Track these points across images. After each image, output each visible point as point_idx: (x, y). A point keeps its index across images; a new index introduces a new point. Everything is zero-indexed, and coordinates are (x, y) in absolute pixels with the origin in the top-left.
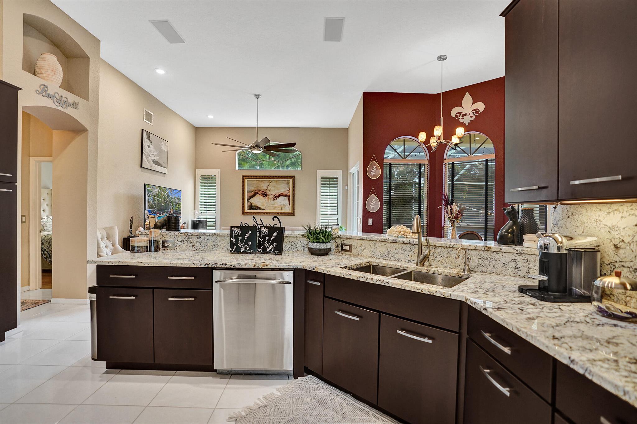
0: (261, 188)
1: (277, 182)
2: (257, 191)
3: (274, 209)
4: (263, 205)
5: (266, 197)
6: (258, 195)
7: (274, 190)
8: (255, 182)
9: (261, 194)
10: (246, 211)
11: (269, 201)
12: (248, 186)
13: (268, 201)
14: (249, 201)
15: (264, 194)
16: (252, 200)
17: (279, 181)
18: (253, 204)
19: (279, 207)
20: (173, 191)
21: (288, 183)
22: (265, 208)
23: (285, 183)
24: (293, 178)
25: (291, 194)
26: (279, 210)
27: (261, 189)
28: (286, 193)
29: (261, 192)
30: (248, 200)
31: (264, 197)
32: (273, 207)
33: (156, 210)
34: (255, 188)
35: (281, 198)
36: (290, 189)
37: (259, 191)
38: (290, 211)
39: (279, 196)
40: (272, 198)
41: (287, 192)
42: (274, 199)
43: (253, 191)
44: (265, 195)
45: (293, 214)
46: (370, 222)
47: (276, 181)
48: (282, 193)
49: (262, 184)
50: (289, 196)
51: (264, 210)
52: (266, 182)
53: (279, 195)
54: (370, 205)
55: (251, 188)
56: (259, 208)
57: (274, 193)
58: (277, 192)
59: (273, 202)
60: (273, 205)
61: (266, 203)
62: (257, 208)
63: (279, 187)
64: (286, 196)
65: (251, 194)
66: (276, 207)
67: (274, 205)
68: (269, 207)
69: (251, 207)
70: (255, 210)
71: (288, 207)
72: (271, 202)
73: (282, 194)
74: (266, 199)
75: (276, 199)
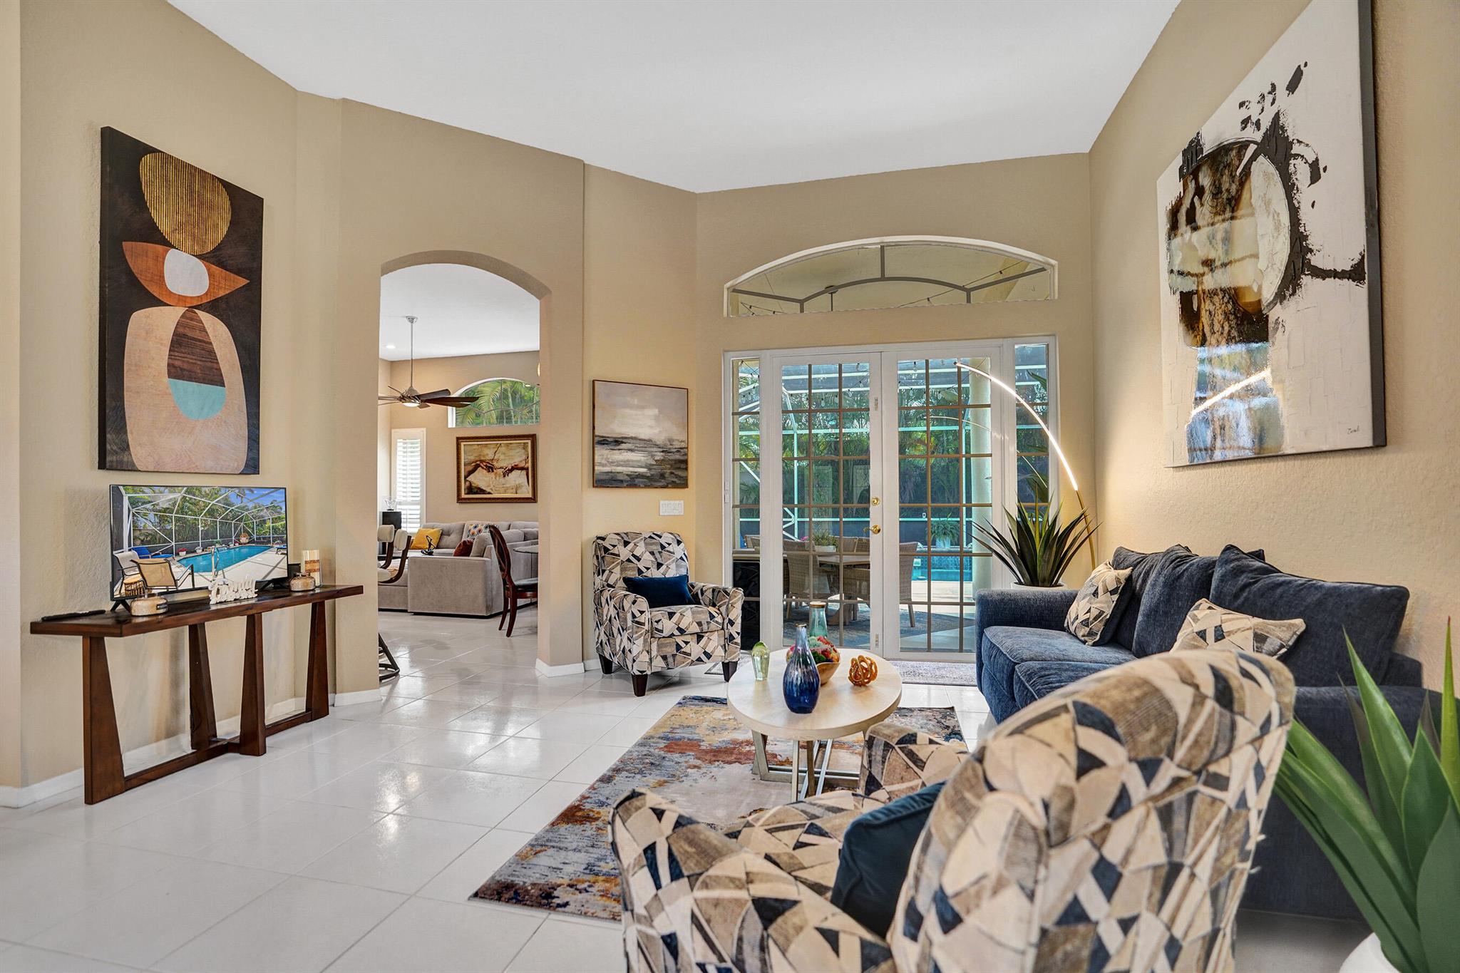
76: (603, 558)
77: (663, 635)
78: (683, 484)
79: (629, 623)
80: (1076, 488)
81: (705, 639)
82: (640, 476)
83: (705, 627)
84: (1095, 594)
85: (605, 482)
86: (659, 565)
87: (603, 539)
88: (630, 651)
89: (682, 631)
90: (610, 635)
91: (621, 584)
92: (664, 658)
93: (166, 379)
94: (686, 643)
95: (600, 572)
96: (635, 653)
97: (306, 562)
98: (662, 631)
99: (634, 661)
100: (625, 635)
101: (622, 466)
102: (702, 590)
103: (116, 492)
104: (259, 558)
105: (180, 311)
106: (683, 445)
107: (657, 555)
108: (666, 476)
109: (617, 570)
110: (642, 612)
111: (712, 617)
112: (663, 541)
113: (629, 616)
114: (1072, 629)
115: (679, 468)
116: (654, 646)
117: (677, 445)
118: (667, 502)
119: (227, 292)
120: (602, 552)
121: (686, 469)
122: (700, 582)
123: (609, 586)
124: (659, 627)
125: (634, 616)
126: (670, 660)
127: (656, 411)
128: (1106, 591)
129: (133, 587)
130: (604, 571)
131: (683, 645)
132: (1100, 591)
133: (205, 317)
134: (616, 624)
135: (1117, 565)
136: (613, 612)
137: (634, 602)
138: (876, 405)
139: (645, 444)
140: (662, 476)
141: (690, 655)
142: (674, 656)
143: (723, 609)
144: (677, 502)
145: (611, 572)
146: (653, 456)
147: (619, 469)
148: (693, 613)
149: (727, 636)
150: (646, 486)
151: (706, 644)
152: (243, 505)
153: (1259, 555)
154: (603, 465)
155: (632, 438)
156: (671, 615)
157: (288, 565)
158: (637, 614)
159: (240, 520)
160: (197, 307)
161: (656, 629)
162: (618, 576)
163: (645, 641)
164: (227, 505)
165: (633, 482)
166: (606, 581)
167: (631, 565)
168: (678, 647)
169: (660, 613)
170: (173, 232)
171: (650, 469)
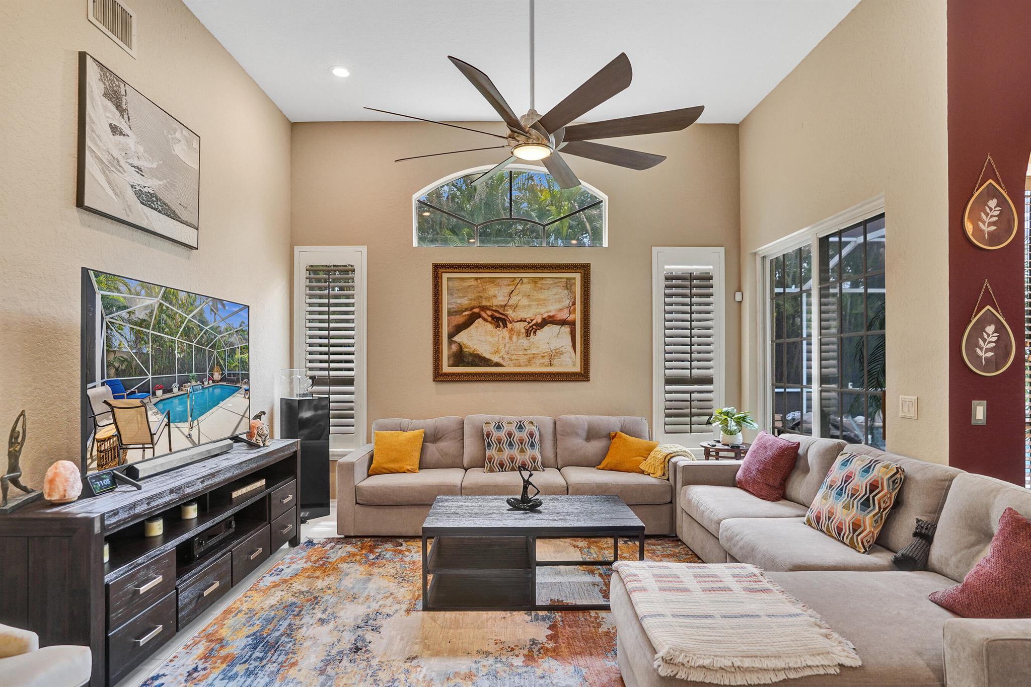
0: (488, 299)
1: (535, 283)
2: (476, 310)
3: (529, 362)
4: (497, 352)
5: (505, 326)
6: (480, 320)
7: (529, 306)
8: (473, 283)
9: (490, 319)
10: (446, 369)
11: (515, 338)
12: (452, 295)
13: (511, 338)
14: (456, 338)
15: (498, 319)
16: (461, 338)
17: (543, 278)
18: (465, 350)
19: (543, 357)
20: (220, 306)
21: (569, 285)
22: (501, 361)
23: (561, 284)
24: (584, 270)
25: (578, 317)
26: (542, 365)
27: (488, 304)
28: (564, 315)
29: (489, 313)
30: (451, 336)
31: (498, 326)
32: (526, 357)
33: (150, 377)
34: (471, 300)
35: (550, 331)
36: (574, 304)
37: (484, 308)
38: (577, 369)
39: (545, 322)
40: (523, 331)
41: (566, 311)
42: (528, 334)
43: (466, 310)
44: (500, 320)
45: (583, 376)
46: (980, 412)
47: (535, 281)
48: (551, 314)
49: (492, 290)
50: (572, 324)
51: (498, 365)
52: (506, 282)
53: (544, 319)
54: (978, 350)
55: (459, 301)
56: (486, 362)
57: (527, 314)
58: (535, 313)
59: (524, 342)
60: (526, 350)
61: (505, 345)
62: (477, 360)
63: (542, 296)
64: (563, 323)
65: (459, 319)
66: (534, 356)
67: (529, 352)
68: (513, 357)
69: (460, 358)
70: (472, 366)
71: (571, 358)
72: (520, 341)
73: (553, 316)
74: (504, 333)
75: (535, 332)
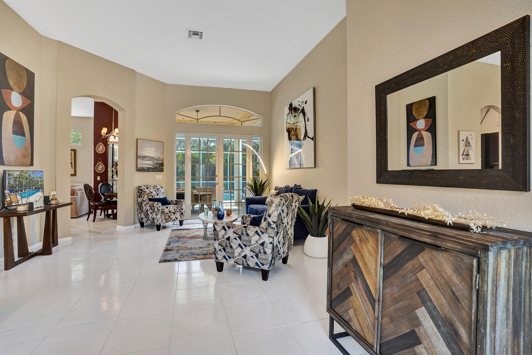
76: (141, 193)
77: (165, 213)
78: (162, 170)
79: (156, 210)
80: (266, 173)
81: (176, 214)
82: (150, 168)
83: (176, 210)
84: (272, 196)
85: (140, 170)
86: (158, 195)
87: (141, 187)
88: (156, 218)
89: (170, 212)
90: (147, 215)
91: (147, 200)
92: (166, 219)
93: (12, 135)
94: (171, 215)
95: (140, 197)
96: (158, 219)
97: (52, 195)
98: (165, 212)
99: (157, 221)
100: (154, 214)
101: (145, 165)
102: (171, 201)
103: (4, 171)
104: (37, 194)
105: (15, 112)
106: (162, 159)
107: (157, 192)
108: (158, 168)
109: (146, 196)
110: (160, 207)
111: (177, 208)
112: (158, 187)
113: (156, 208)
114: (267, 204)
115: (161, 166)
116: (163, 216)
117: (161, 159)
118: (157, 176)
119: (26, 105)
120: (140, 192)
121: (163, 166)
122: (169, 199)
123: (143, 201)
124: (164, 211)
125: (158, 208)
126: (167, 220)
127: (155, 149)
128: (274, 195)
129: (8, 202)
130: (141, 197)
131: (170, 216)
132: (273, 195)
133: (21, 114)
134: (150, 211)
135: (276, 190)
136: (148, 208)
137: (158, 204)
138: (218, 150)
139: (152, 158)
140: (157, 168)
141: (172, 218)
142: (168, 219)
143: (180, 206)
144: (160, 176)
145: (144, 197)
146: (154, 162)
147: (145, 166)
148: (173, 207)
149: (181, 213)
150: (152, 171)
151: (176, 216)
152: (33, 176)
153: (300, 186)
154: (140, 165)
155: (148, 157)
156: (167, 207)
157: (44, 197)
158: (159, 207)
159: (33, 181)
160: (19, 110)
161: (163, 212)
162: (146, 198)
163: (161, 215)
164: (30, 176)
165: (148, 170)
166: (142, 199)
167: (150, 195)
168: (169, 216)
169: (164, 207)
170: (13, 85)
171: (153, 166)
